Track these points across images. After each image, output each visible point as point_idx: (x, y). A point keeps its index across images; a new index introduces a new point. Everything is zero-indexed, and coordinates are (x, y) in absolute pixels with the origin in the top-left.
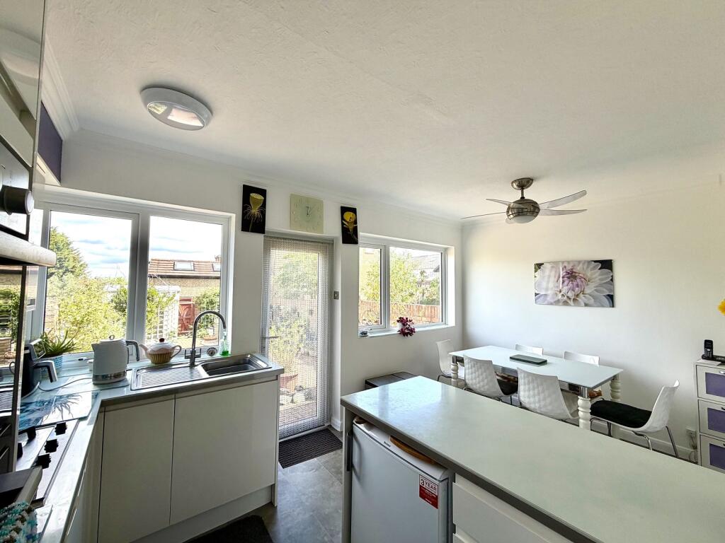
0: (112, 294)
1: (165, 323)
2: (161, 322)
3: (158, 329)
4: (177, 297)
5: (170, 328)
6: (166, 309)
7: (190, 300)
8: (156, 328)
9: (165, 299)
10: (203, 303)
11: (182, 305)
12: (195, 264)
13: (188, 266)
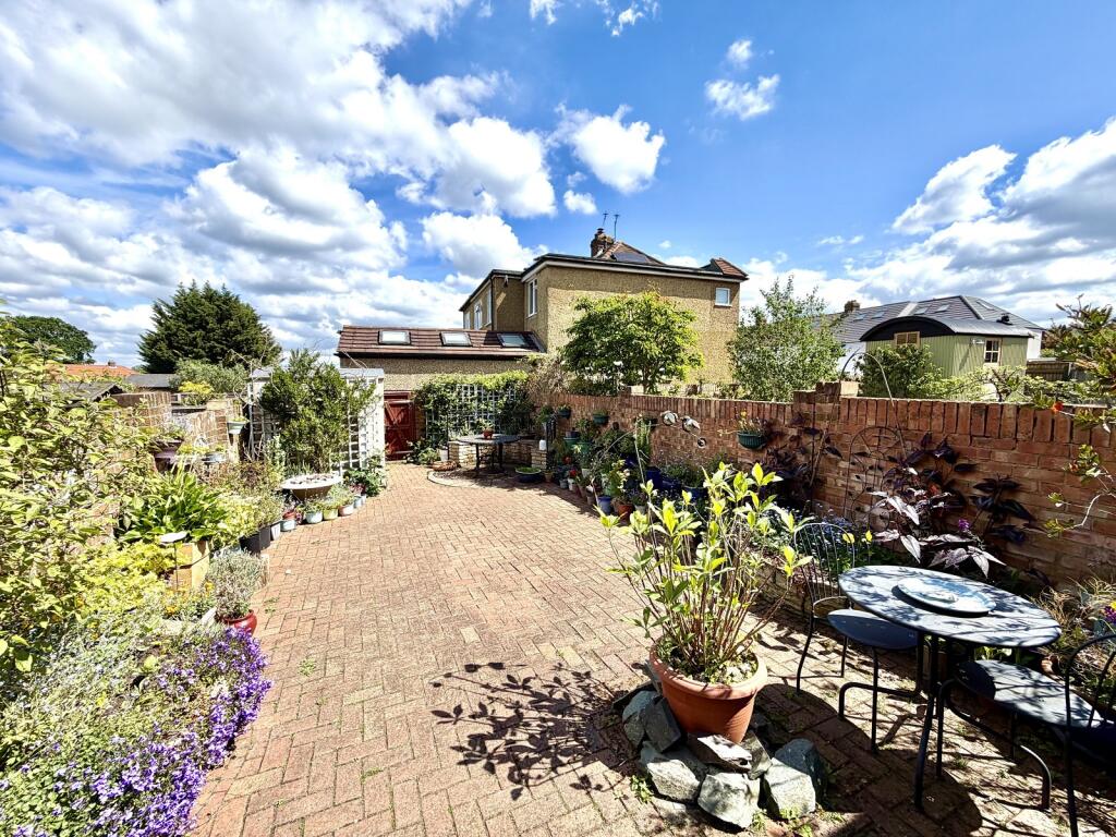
0: (262, 384)
1: (361, 440)
2: (355, 439)
3: (351, 452)
4: (380, 390)
5: (372, 450)
6: (362, 414)
7: (405, 397)
8: (346, 449)
9: (357, 394)
10: (428, 402)
11: (393, 406)
12: (413, 334)
13: (401, 337)
